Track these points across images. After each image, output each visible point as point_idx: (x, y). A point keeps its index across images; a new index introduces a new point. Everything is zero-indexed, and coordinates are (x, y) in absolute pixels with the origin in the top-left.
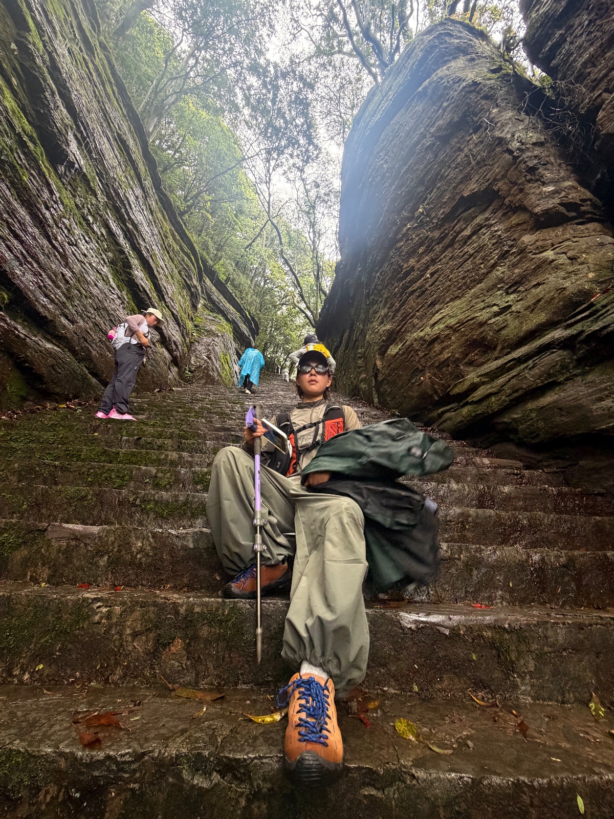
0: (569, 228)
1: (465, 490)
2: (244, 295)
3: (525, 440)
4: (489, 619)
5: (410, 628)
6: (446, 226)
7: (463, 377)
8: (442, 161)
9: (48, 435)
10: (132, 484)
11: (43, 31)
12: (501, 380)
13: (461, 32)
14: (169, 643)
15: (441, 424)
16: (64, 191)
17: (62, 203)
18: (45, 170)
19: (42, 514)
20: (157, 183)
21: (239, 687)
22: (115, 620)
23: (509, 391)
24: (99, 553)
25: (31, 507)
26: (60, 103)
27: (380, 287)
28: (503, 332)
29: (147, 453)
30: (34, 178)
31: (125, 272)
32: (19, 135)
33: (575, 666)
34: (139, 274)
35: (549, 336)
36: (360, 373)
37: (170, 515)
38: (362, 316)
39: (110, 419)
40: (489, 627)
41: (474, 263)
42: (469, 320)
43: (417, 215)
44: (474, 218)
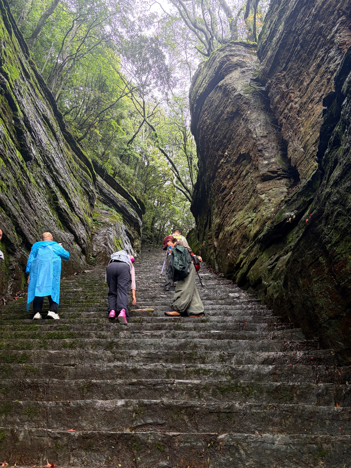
0: (275, 181)
6: (237, 166)
7: (240, 254)
15: (236, 280)
23: (248, 262)
26: (28, 134)
31: (54, 203)
34: (62, 202)
36: (211, 249)
41: (246, 192)
42: (242, 224)
43: (225, 156)
44: (246, 166)
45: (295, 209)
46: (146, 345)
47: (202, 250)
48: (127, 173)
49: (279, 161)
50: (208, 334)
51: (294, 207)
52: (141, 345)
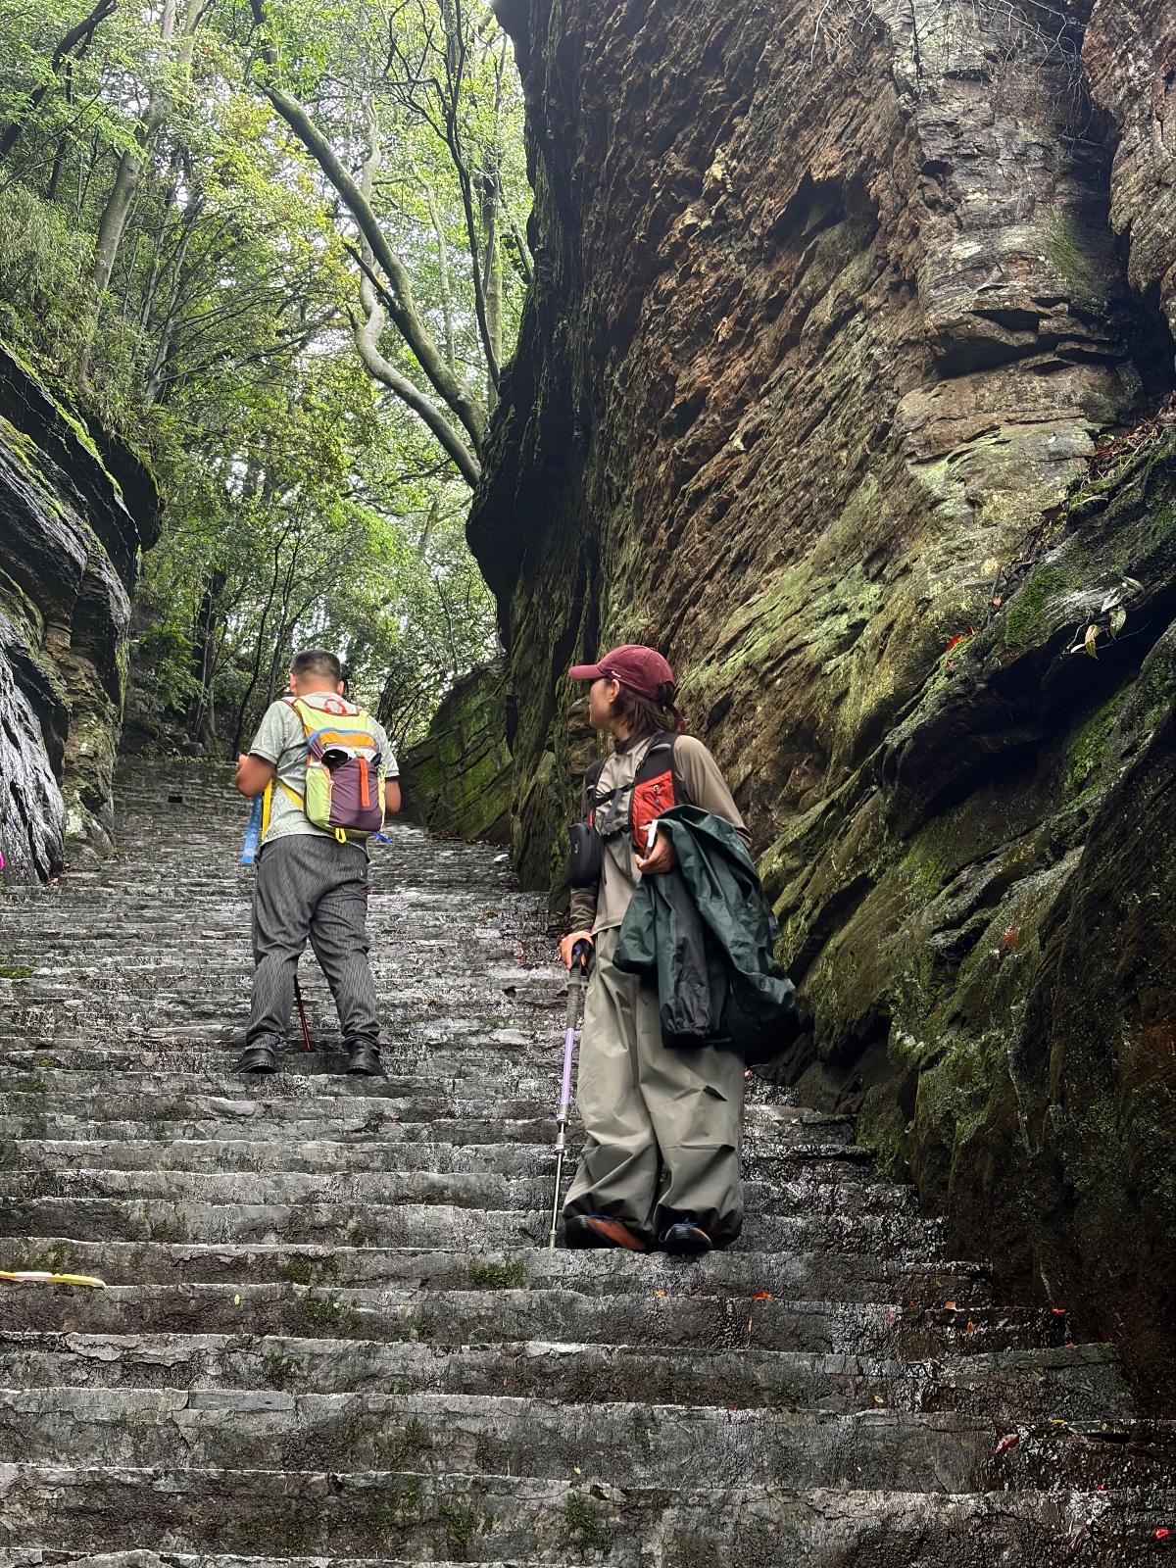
0: (1014, 381)
6: (783, 264)
23: (809, 904)
41: (830, 438)
42: (791, 653)
43: (707, 185)
44: (844, 263)
45: (1129, 573)
46: (80, 1427)
47: (530, 811)
48: (43, 251)
49: (1055, 247)
50: (511, 1362)
51: (1122, 557)
52: (46, 1427)
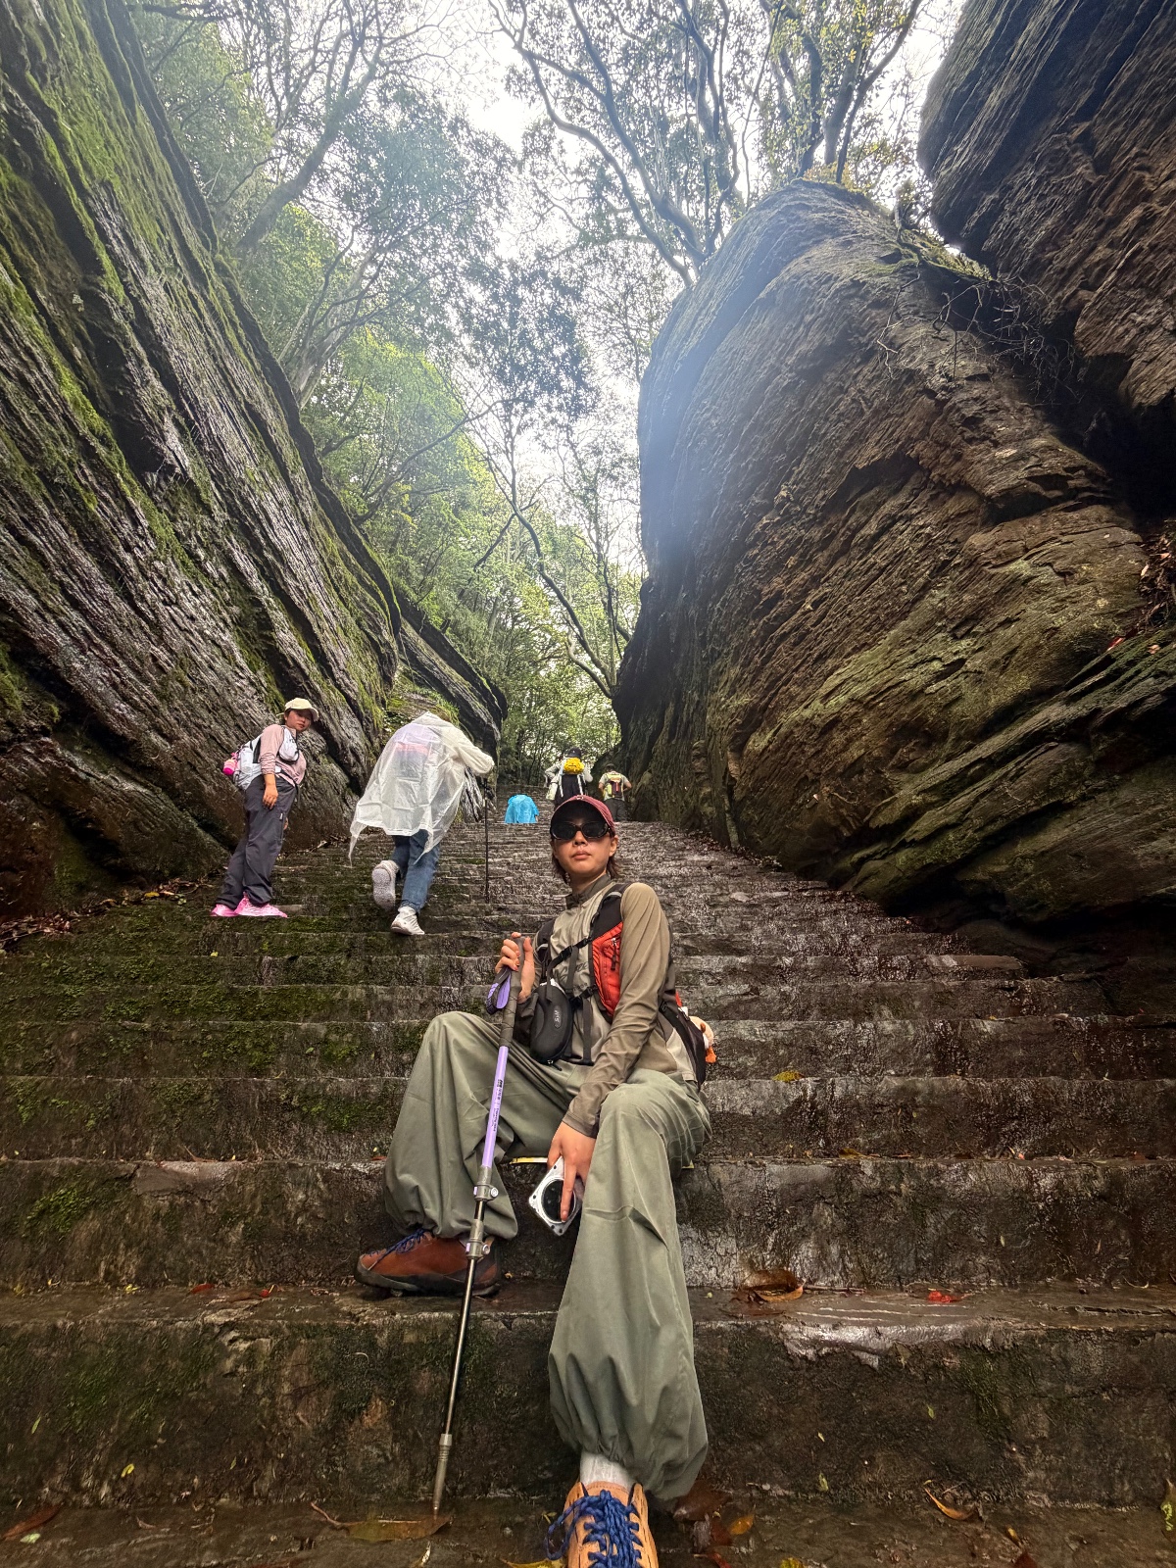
0: (1052, 517)
1: (907, 1032)
2: (476, 649)
3: (1020, 915)
4: (953, 1330)
5: (805, 1358)
6: (833, 519)
7: (892, 793)
8: (813, 410)
9: (126, 963)
10: (282, 1059)
11: (125, 268)
12: (961, 800)
13: (824, 201)
14: (360, 1409)
15: (860, 883)
16: (156, 515)
17: (153, 536)
18: (125, 487)
19: (122, 1136)
20: (315, 474)
21: (491, 1495)
22: (261, 1368)
23: (977, 822)
24: (227, 1218)
25: (103, 1122)
26: (150, 375)
27: (723, 628)
28: (957, 709)
29: (309, 989)
30: (107, 502)
31: (261, 636)
32: (83, 439)
33: (1127, 1422)
34: (287, 637)
35: (1039, 717)
36: (700, 784)
37: (355, 1124)
38: (696, 678)
39: (239, 917)
40: (955, 1347)
41: (889, 583)
44: (883, 503)
